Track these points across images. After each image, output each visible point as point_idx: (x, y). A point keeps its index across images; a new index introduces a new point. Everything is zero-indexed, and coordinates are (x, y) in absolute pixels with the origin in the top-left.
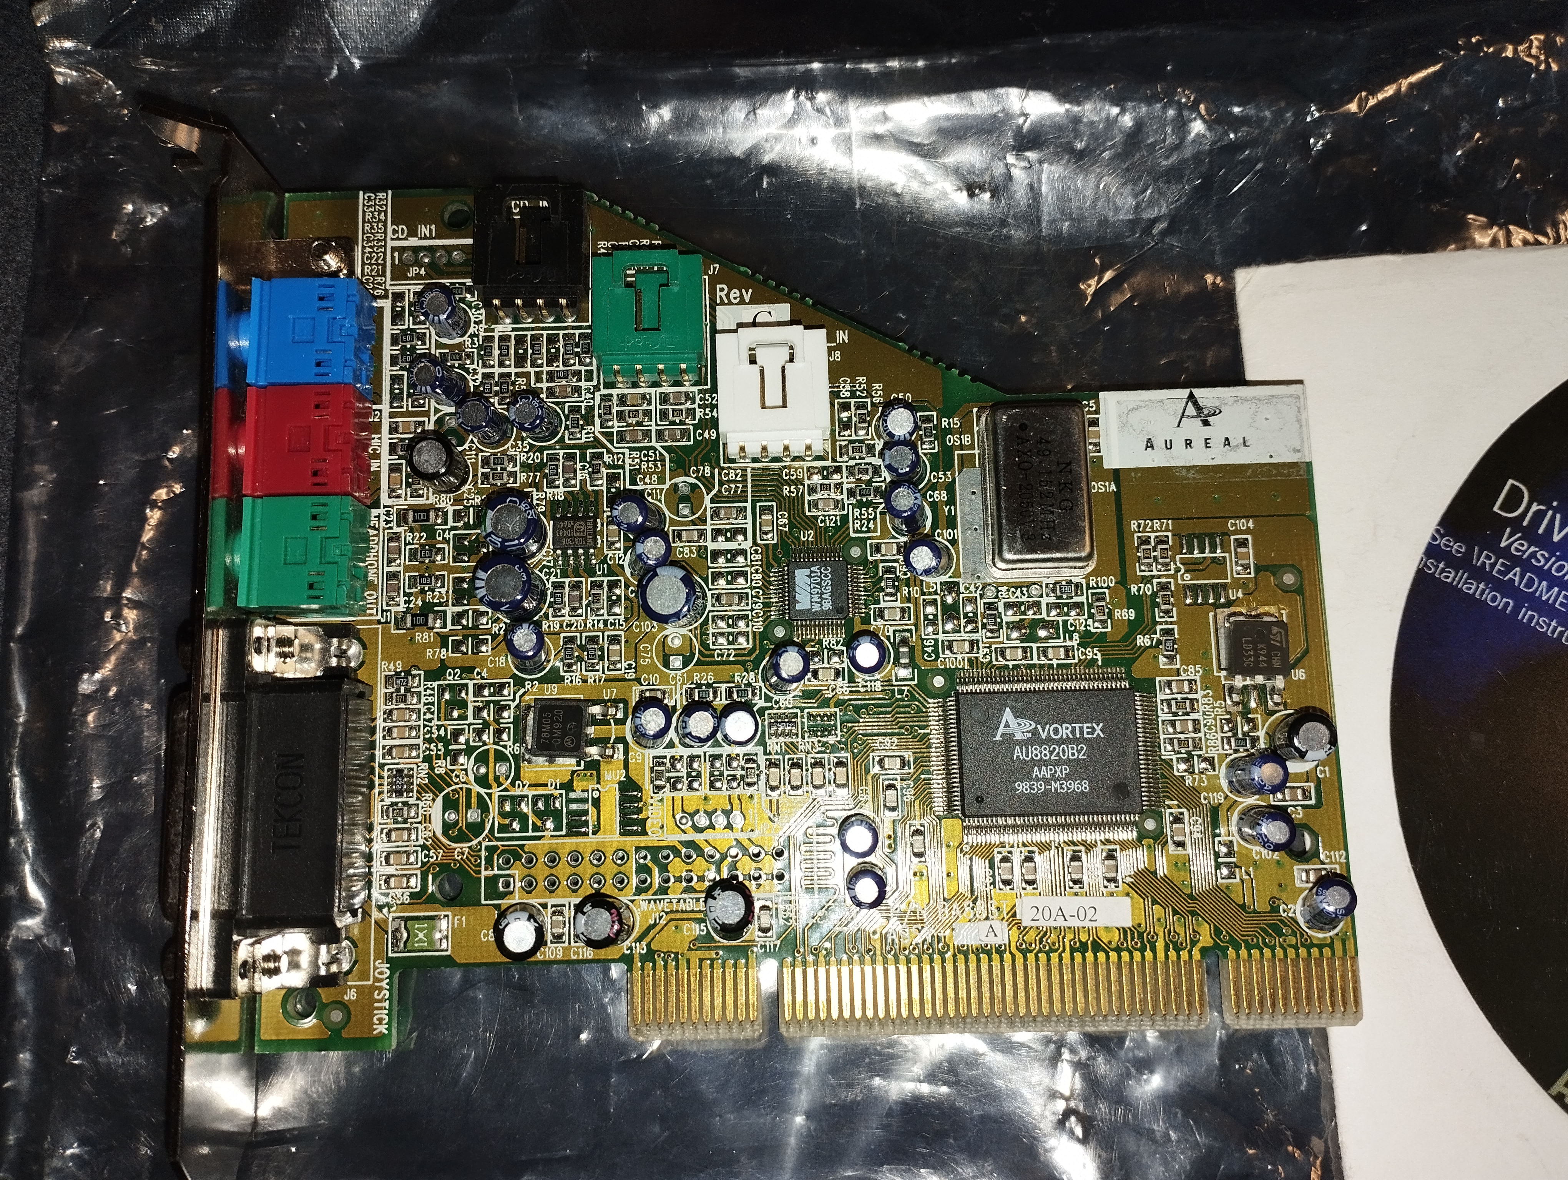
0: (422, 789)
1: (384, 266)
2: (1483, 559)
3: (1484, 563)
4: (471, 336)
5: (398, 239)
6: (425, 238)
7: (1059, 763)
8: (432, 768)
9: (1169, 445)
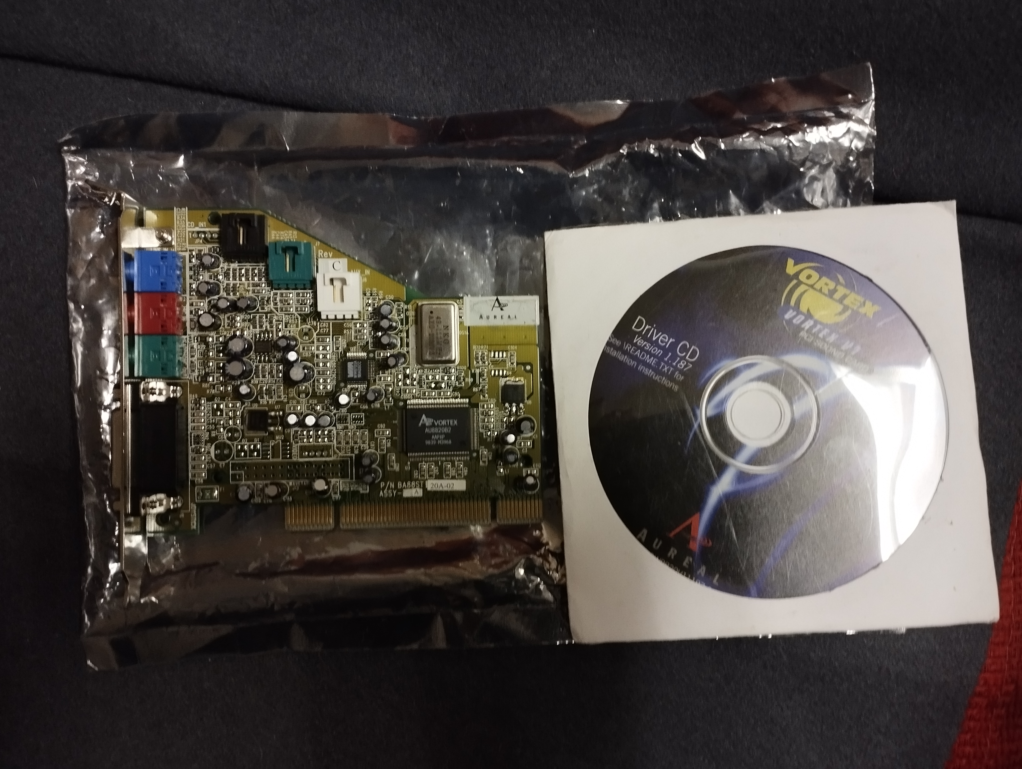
0: (206, 442)
1: (185, 238)
2: (627, 347)
3: (627, 349)
4: (222, 268)
5: (190, 228)
6: (202, 227)
7: (441, 434)
8: (210, 434)
9: (488, 318)
